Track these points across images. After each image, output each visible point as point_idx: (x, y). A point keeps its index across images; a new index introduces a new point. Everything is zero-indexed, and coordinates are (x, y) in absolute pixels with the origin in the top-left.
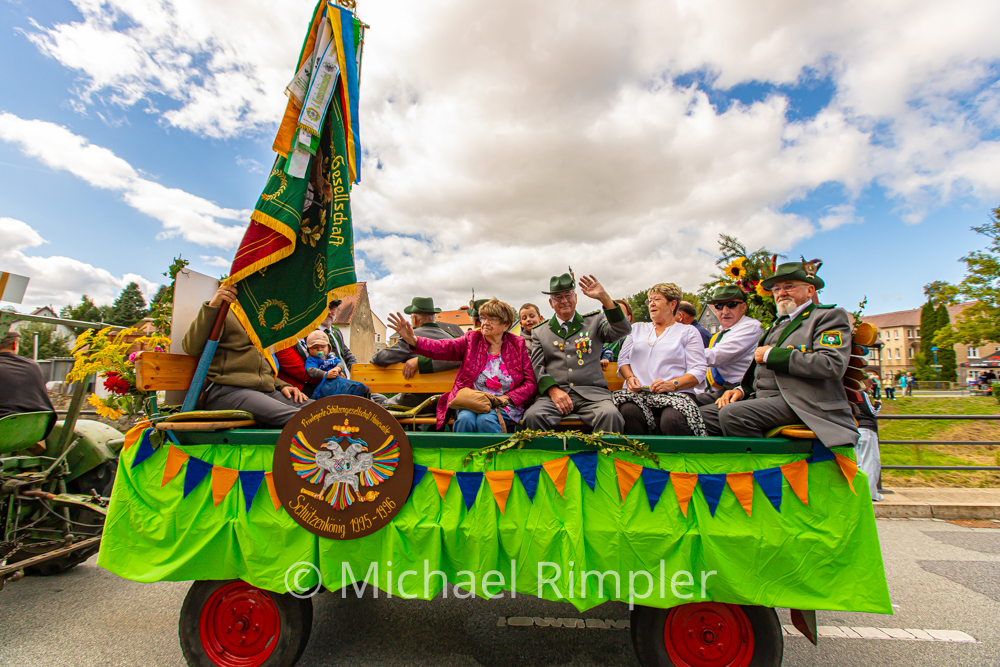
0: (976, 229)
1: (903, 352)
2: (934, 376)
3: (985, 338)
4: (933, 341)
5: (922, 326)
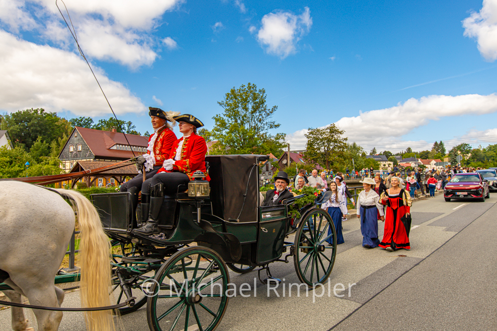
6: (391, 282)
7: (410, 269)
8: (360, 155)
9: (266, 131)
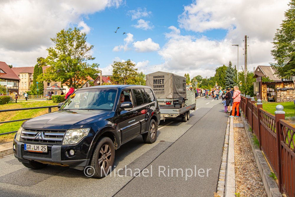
0: (52, 39)
1: (27, 83)
2: (36, 93)
5: (34, 74)
6: (154, 159)
7: (165, 150)
8: (145, 80)
9: (86, 61)
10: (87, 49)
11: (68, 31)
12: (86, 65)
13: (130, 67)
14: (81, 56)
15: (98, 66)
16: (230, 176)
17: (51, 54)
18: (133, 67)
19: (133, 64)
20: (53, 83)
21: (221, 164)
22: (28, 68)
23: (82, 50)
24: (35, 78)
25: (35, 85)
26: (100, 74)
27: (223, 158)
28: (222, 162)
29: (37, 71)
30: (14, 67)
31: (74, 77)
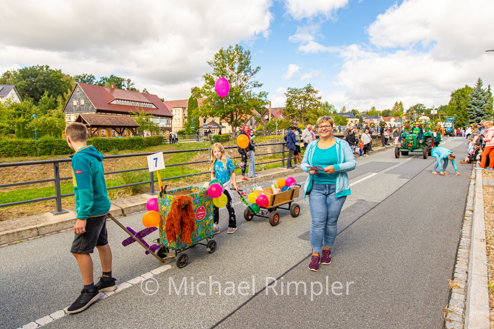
0: (209, 63)
1: (181, 120)
2: (191, 132)
3: (209, 115)
4: (192, 115)
5: (188, 108)
6: (349, 224)
7: (367, 213)
8: (332, 112)
9: (250, 89)
10: (252, 72)
11: (228, 51)
12: (250, 94)
13: (311, 95)
14: (244, 82)
15: (267, 96)
16: (477, 258)
17: (208, 81)
18: (315, 94)
19: (315, 90)
20: (210, 119)
21: (460, 239)
22: (182, 101)
23: (245, 75)
24: (190, 113)
25: (190, 122)
26: (269, 105)
27: (463, 232)
28: (461, 236)
29: (191, 105)
30: (165, 100)
31: (235, 110)
